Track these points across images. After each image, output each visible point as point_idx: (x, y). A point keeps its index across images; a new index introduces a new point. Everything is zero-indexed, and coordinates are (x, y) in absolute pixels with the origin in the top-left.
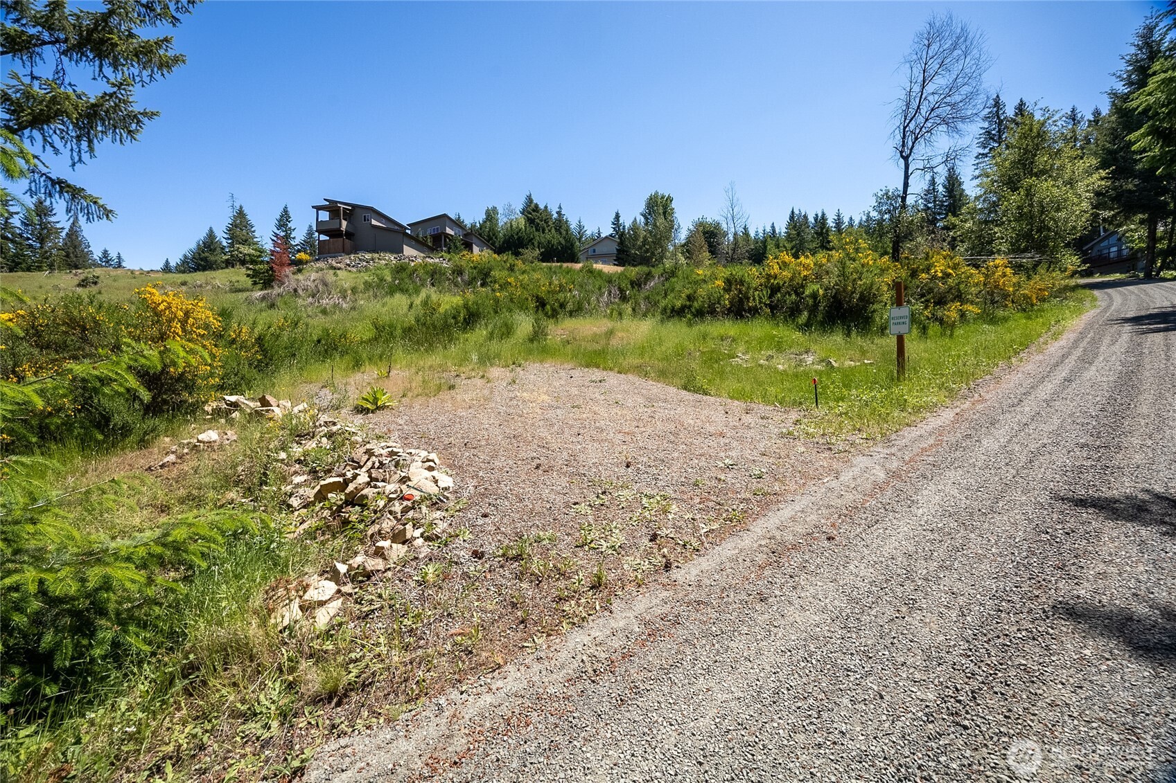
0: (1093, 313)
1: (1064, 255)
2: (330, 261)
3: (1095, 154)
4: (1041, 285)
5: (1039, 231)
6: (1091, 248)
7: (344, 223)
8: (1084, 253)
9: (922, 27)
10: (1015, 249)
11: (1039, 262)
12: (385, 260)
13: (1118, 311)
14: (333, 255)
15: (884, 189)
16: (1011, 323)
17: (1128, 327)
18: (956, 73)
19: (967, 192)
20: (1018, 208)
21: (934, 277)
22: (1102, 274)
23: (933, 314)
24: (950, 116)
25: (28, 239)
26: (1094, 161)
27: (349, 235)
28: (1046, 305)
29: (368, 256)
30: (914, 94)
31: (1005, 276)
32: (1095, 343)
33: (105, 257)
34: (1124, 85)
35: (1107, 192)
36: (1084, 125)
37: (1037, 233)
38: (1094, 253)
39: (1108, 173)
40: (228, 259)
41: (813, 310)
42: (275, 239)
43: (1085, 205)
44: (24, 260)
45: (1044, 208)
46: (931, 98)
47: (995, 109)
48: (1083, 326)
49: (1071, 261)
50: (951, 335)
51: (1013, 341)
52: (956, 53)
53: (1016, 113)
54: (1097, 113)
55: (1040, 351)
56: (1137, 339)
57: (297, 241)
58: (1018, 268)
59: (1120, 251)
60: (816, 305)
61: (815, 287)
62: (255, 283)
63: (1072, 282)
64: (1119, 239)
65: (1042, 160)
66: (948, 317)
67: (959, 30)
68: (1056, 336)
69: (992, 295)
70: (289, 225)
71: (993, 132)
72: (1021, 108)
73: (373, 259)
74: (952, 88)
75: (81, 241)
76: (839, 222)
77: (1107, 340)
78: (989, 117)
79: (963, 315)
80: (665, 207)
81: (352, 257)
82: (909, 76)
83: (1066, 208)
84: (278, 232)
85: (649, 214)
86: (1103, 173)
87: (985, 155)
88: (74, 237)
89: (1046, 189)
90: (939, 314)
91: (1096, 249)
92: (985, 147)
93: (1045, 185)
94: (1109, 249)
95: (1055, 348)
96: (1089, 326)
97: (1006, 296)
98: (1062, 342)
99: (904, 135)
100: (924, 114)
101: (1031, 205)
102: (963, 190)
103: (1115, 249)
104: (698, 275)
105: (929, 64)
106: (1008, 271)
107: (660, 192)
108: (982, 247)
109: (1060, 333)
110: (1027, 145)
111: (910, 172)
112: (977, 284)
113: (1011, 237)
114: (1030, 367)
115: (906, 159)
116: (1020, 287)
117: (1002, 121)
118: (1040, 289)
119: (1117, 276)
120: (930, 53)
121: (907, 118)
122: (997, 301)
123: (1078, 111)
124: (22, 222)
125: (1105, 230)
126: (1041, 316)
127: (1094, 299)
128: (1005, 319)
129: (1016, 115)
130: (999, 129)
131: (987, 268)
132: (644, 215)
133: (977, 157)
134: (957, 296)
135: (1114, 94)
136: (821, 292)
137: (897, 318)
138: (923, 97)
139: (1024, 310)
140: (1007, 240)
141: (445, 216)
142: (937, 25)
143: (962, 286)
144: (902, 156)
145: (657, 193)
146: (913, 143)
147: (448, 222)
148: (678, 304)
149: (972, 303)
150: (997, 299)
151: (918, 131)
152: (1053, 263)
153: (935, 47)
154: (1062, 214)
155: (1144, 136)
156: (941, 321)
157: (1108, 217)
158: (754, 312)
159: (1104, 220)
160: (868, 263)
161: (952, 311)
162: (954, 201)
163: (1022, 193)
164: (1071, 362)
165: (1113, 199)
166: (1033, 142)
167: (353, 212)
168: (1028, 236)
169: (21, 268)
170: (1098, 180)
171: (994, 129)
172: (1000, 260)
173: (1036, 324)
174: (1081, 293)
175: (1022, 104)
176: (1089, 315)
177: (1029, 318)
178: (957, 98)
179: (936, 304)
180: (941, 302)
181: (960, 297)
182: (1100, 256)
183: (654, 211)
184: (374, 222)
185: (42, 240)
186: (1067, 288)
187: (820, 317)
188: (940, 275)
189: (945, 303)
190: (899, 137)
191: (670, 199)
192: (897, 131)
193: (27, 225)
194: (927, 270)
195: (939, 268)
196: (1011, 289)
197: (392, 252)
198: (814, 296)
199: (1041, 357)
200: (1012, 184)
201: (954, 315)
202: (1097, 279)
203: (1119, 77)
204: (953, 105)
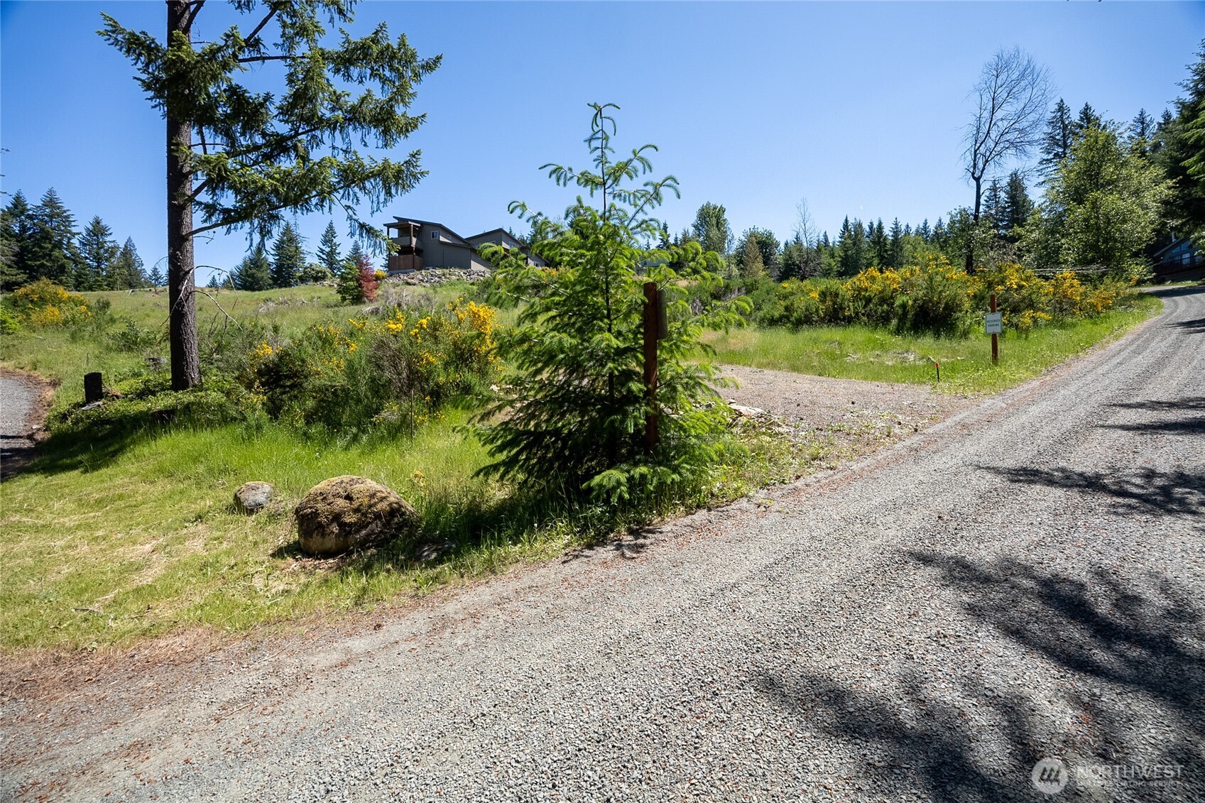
0: (1155, 318)
1: (1130, 265)
2: (402, 277)
3: (1163, 163)
4: (1106, 294)
5: (1106, 241)
6: (1163, 255)
7: (414, 240)
8: (1156, 260)
9: (992, 60)
10: (1083, 261)
11: (1104, 274)
12: (455, 275)
13: (1177, 317)
14: (403, 271)
15: (958, 208)
16: (1079, 328)
17: (1179, 329)
18: (1024, 101)
19: (1031, 197)
20: (1085, 220)
21: (1009, 289)
22: (1174, 281)
23: (1009, 321)
24: (1018, 140)
25: (86, 258)
26: (1161, 172)
27: (419, 251)
28: (1112, 313)
29: (439, 272)
30: (984, 120)
31: (1072, 287)
32: (1148, 341)
33: (155, 275)
34: (1191, 94)
35: (1175, 201)
36: (1154, 128)
37: (1103, 243)
38: (1164, 260)
39: (1175, 183)
40: (301, 276)
41: (902, 319)
42: (321, 254)
43: (1152, 215)
44: (86, 279)
45: (1109, 220)
46: (1000, 123)
47: (1059, 114)
48: (1142, 329)
49: (1138, 270)
50: (1027, 337)
51: (1080, 340)
52: (1023, 84)
53: (1081, 118)
54: (1167, 116)
55: (1103, 348)
56: (1181, 337)
57: (342, 257)
58: (1085, 279)
59: (1192, 257)
60: (905, 314)
61: (905, 298)
62: (344, 299)
63: (1137, 290)
64: (1190, 247)
65: (1108, 170)
66: (1023, 323)
67: (1026, 62)
68: (1117, 338)
69: (1060, 304)
70: (335, 240)
71: (1057, 137)
72: (1086, 115)
73: (444, 275)
74: (1020, 115)
75: (135, 260)
76: (896, 232)
77: (1157, 340)
78: (1053, 122)
79: (1035, 321)
80: (718, 218)
81: (423, 272)
82: (978, 102)
83: (1131, 220)
84: (323, 248)
85: (701, 225)
86: (1170, 183)
87: (1049, 161)
88: (128, 256)
89: (1112, 202)
90: (1015, 320)
91: (1167, 256)
92: (1049, 153)
93: (1110, 198)
94: (1181, 256)
95: (1114, 346)
96: (1149, 328)
97: (1073, 304)
98: (1122, 341)
99: (975, 156)
100: (993, 137)
101: (1097, 218)
102: (1026, 196)
103: (1187, 255)
104: (785, 288)
105: (998, 92)
106: (1076, 282)
107: (712, 203)
108: (1049, 258)
109: (1120, 336)
110: (1093, 157)
111: (981, 192)
112: (1047, 295)
113: (1078, 248)
114: (1093, 358)
115: (977, 180)
116: (1086, 296)
117: (1067, 126)
118: (1104, 298)
119: (1189, 283)
120: (999, 83)
121: (978, 141)
122: (1065, 310)
123: (1146, 115)
124: (80, 242)
125: (1176, 238)
126: (1106, 322)
127: (1160, 306)
128: (1074, 325)
129: (1082, 119)
130: (1064, 134)
131: (1056, 280)
132: (695, 227)
133: (1041, 163)
134: (1030, 305)
135: (1181, 104)
136: (910, 302)
137: (992, 321)
138: (993, 122)
139: (1091, 317)
140: (1074, 251)
141: (501, 231)
142: (1005, 57)
143: (1034, 296)
144: (974, 178)
145: (708, 204)
146: (984, 166)
147: (504, 236)
148: (777, 315)
149: (1043, 310)
150: (1065, 307)
151: (988, 154)
152: (1120, 273)
153: (1003, 77)
154: (1128, 226)
155: (1196, 162)
156: (1017, 327)
157: (1176, 226)
158: (849, 321)
159: (1172, 228)
160: (952, 278)
161: (1026, 318)
162: (1017, 208)
163: (1088, 206)
164: (1124, 354)
165: (1182, 208)
166: (1098, 153)
167: (423, 229)
168: (1093, 247)
169: (84, 287)
170: (1165, 189)
171: (1059, 134)
172: (1067, 272)
173: (1101, 328)
174: (1149, 300)
175: (1087, 108)
176: (1152, 319)
177: (1095, 323)
178: (1025, 124)
179: (1012, 312)
180: (1016, 310)
181: (1031, 305)
182: (1171, 263)
183: (706, 222)
184: (442, 239)
185: (98, 259)
186: (1131, 297)
187: (908, 325)
188: (1015, 287)
189: (1020, 311)
190: (970, 158)
191: (722, 210)
192: (968, 153)
193: (84, 245)
194: (1002, 282)
195: (1013, 281)
196: (1078, 298)
197: (461, 267)
198: (904, 306)
199: (1103, 352)
200: (1078, 196)
201: (1028, 321)
202: (1168, 286)
203: (1186, 86)
204: (1021, 131)
